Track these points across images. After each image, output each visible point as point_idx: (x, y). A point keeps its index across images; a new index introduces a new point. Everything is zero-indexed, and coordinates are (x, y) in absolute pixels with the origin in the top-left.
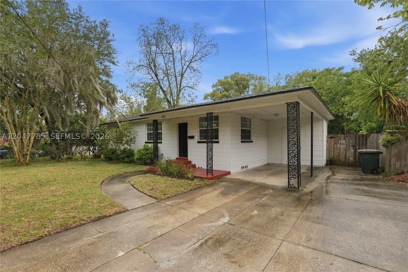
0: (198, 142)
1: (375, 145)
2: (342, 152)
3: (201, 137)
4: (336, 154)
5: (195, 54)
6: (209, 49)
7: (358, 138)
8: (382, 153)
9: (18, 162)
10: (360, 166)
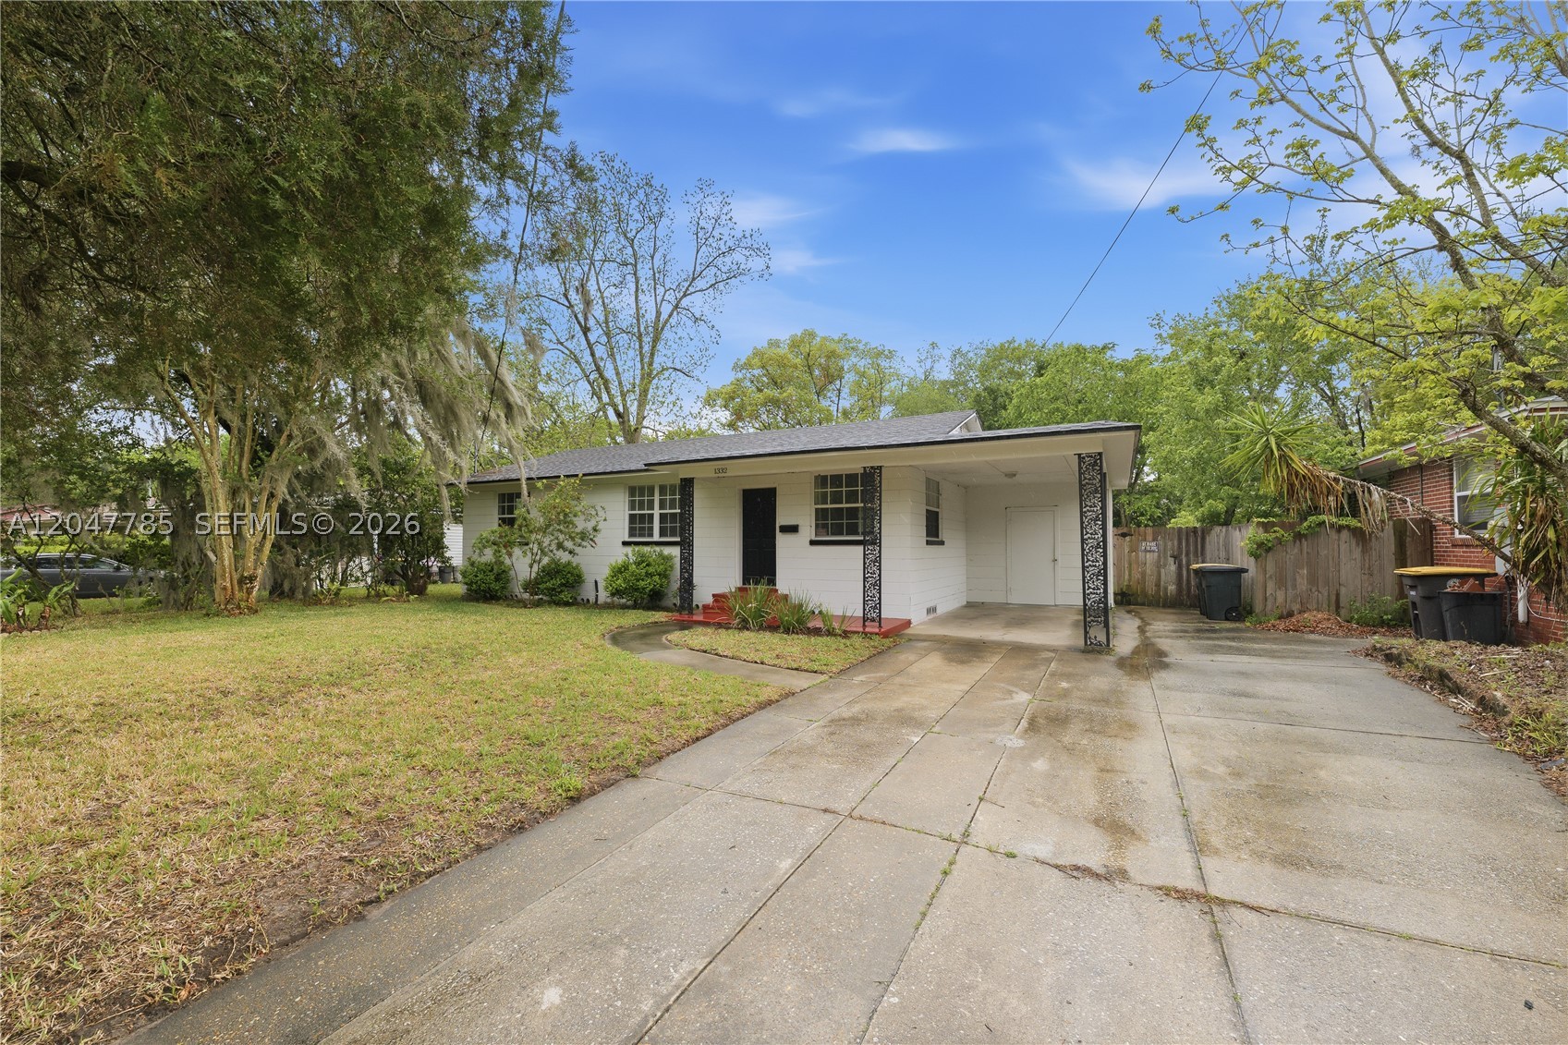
0: (813, 543)
1: (1223, 554)
2: (1148, 571)
3: (820, 527)
4: (1136, 576)
5: (698, 269)
6: (741, 259)
7: (1184, 537)
8: (1246, 571)
9: (228, 602)
10: (1192, 606)
